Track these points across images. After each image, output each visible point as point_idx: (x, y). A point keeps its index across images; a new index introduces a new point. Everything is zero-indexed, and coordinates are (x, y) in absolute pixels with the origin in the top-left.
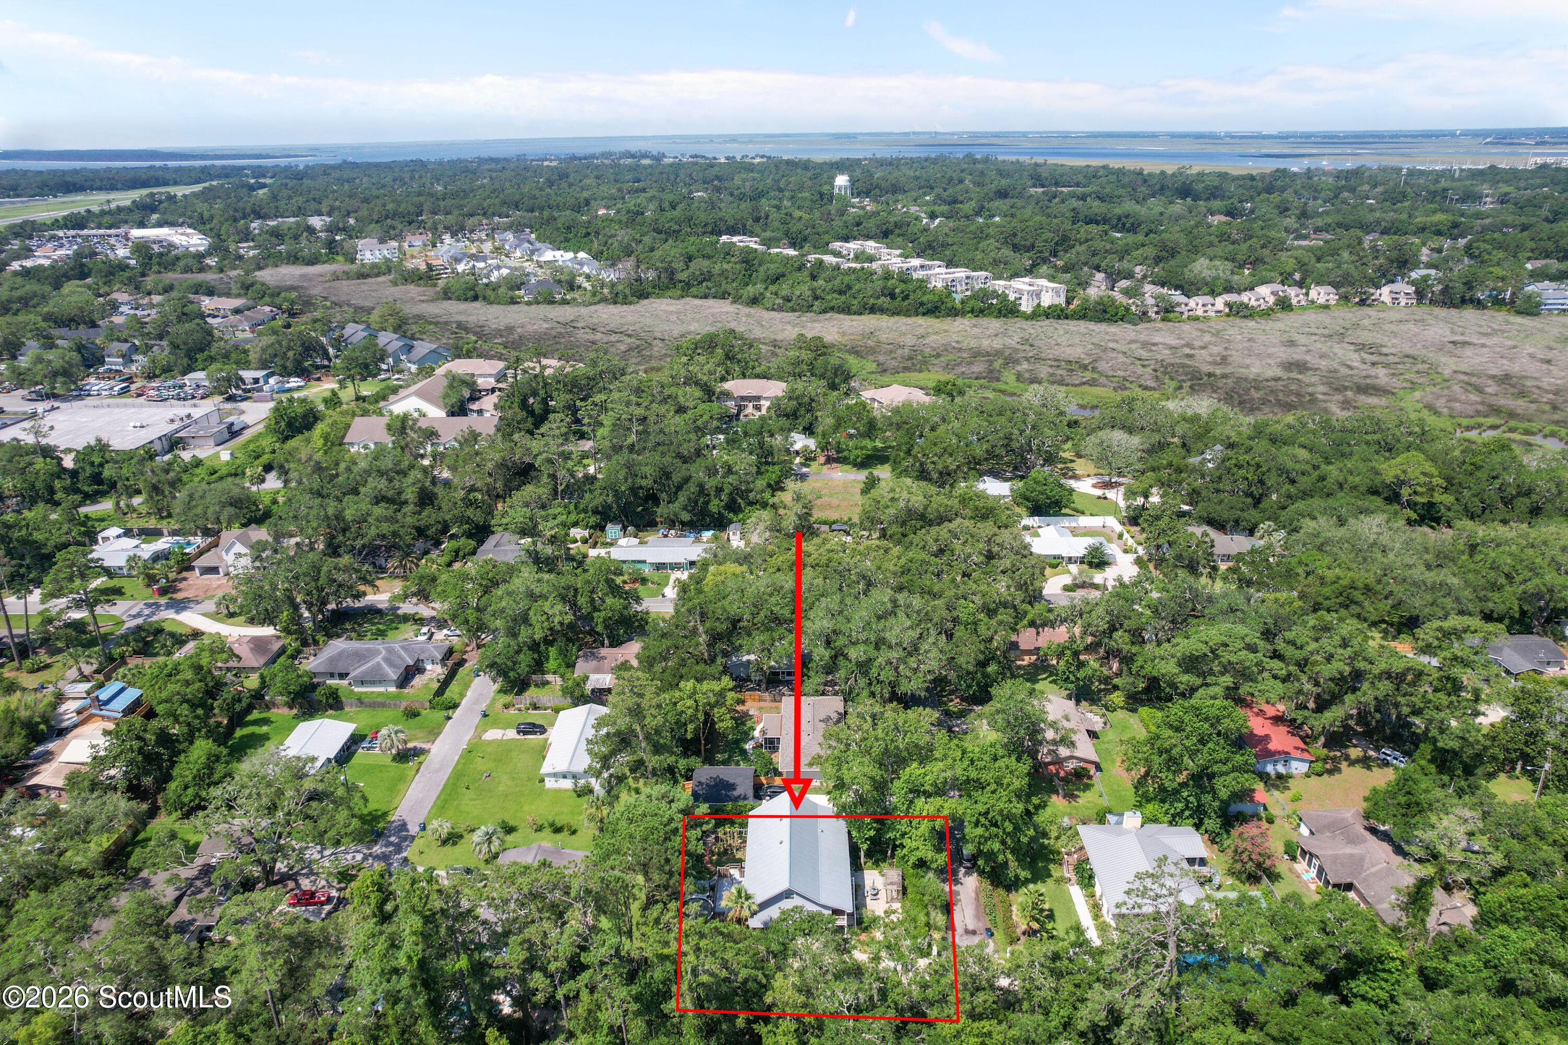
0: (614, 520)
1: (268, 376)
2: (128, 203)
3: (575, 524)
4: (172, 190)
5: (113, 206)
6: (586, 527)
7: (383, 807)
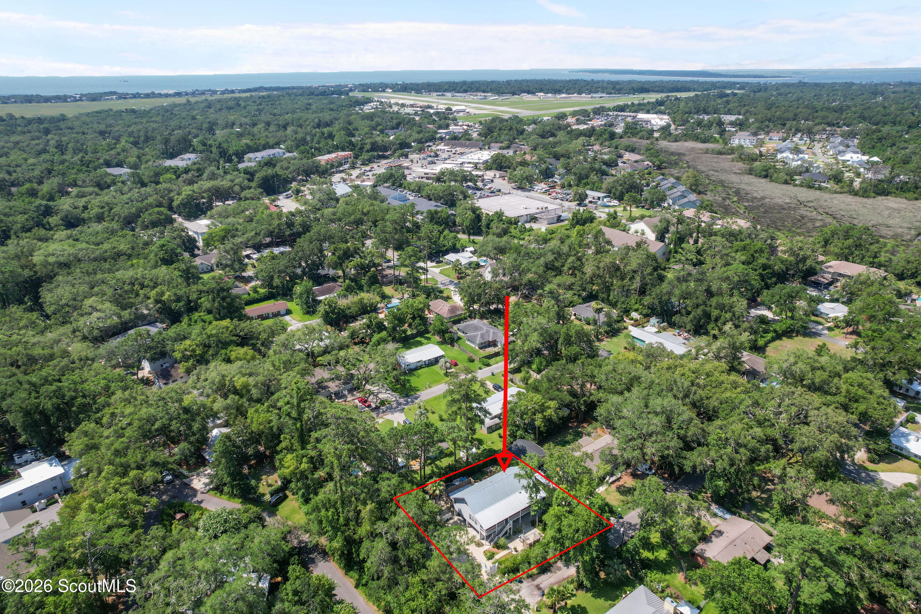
0: (657, 315)
1: (605, 197)
2: (654, 100)
3: (636, 310)
4: (679, 95)
5: (645, 101)
6: (641, 314)
7: (420, 386)
